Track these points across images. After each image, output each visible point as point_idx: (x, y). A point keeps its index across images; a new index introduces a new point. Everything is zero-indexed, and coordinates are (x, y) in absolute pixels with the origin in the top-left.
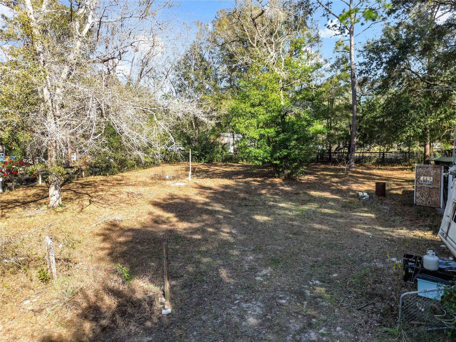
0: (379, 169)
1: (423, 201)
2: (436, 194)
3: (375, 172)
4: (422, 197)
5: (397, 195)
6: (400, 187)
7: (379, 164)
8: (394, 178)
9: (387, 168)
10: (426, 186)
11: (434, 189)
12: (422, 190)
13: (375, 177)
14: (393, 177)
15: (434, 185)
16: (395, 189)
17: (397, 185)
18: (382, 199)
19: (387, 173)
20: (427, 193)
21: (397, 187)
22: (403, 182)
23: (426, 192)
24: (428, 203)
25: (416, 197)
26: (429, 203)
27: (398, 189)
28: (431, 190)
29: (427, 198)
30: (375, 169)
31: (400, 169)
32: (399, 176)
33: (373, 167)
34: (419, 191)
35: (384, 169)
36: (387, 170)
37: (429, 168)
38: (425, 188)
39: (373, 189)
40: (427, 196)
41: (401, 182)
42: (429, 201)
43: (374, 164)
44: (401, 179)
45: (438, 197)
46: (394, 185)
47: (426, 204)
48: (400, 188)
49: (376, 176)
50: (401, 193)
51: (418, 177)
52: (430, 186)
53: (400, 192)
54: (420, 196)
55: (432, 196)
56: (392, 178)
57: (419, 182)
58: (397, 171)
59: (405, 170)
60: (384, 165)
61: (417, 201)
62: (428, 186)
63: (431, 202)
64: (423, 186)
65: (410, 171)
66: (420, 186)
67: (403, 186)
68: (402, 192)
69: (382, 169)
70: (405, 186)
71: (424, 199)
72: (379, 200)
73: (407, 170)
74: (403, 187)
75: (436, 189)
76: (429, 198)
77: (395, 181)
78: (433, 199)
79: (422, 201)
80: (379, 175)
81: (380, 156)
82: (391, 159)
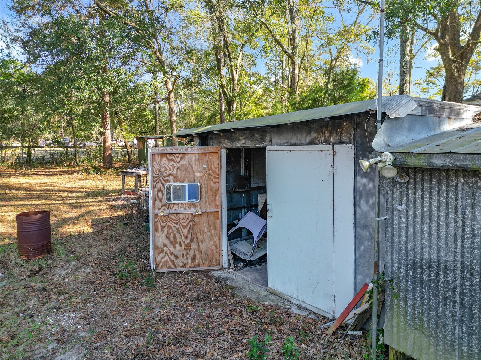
0: (23, 175)
1: (176, 257)
2: (209, 230)
3: (14, 180)
4: (174, 244)
5: (81, 236)
6: (82, 211)
7: (21, 166)
8: (59, 191)
9: (38, 172)
10: (182, 210)
11: (204, 218)
12: (172, 224)
13: (14, 192)
14: (56, 188)
15: (203, 204)
16: (71, 219)
17: (74, 207)
18: (41, 269)
19: (42, 181)
20: (185, 231)
21: (74, 213)
22: (83, 198)
23: (185, 227)
24: (190, 261)
25: (156, 248)
26: (194, 258)
27: (77, 218)
28: (196, 219)
29: (188, 247)
30: (14, 174)
31: (64, 171)
32: (68, 185)
33: (10, 171)
34: (163, 228)
35: (33, 175)
36: (41, 175)
37: (187, 157)
38: (181, 216)
39: (10, 231)
40: (188, 241)
41: (78, 197)
42: (191, 253)
43: (11, 166)
44: (76, 192)
45: (216, 239)
46: (65, 209)
47: (185, 266)
48: (83, 215)
49: (18, 189)
50: (90, 230)
51: (160, 185)
52: (193, 210)
53: (86, 228)
54: (167, 242)
55: (200, 237)
56: (55, 191)
57: (161, 200)
58: (60, 177)
59: (75, 174)
60: (33, 167)
61: (158, 259)
62: (188, 210)
63: (198, 257)
64: (173, 211)
65: (85, 175)
66: (166, 212)
67: (88, 209)
68: (93, 225)
69: (29, 175)
70: (92, 208)
71: (178, 250)
72: (33, 273)
73: (78, 173)
74: (90, 212)
75: (211, 217)
76: (194, 246)
77: (63, 198)
78: (202, 247)
79: (173, 258)
80: (25, 186)
81: (23, 153)
82: (44, 158)
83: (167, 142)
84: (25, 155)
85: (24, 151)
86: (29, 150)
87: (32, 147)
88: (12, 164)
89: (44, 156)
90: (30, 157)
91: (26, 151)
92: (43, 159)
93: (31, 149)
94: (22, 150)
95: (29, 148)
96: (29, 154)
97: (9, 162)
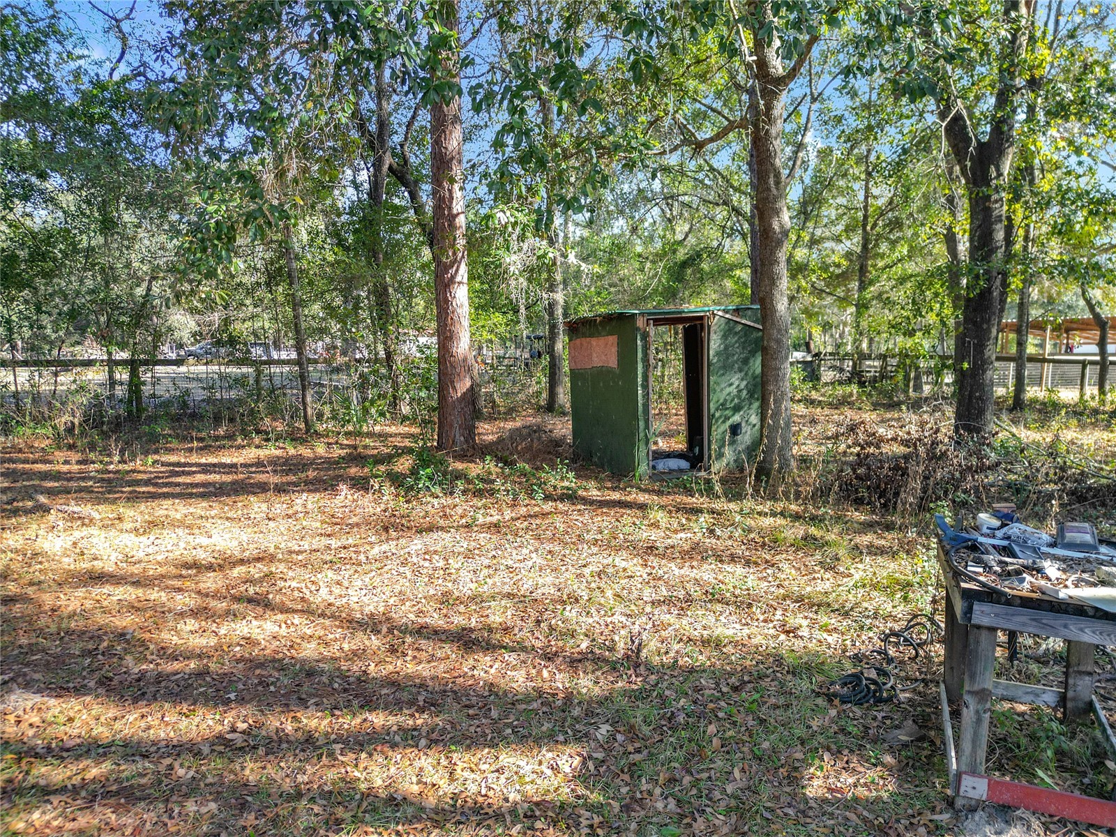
81: (112, 382)
82: (184, 402)
83: (725, 337)
84: (120, 391)
85: (118, 376)
86: (134, 373)
87: (146, 363)
88: (70, 430)
89: (187, 392)
90: (139, 399)
91: (123, 375)
92: (184, 405)
93: (142, 369)
94: (111, 372)
95: (133, 365)
96: (135, 386)
97: (63, 420)
